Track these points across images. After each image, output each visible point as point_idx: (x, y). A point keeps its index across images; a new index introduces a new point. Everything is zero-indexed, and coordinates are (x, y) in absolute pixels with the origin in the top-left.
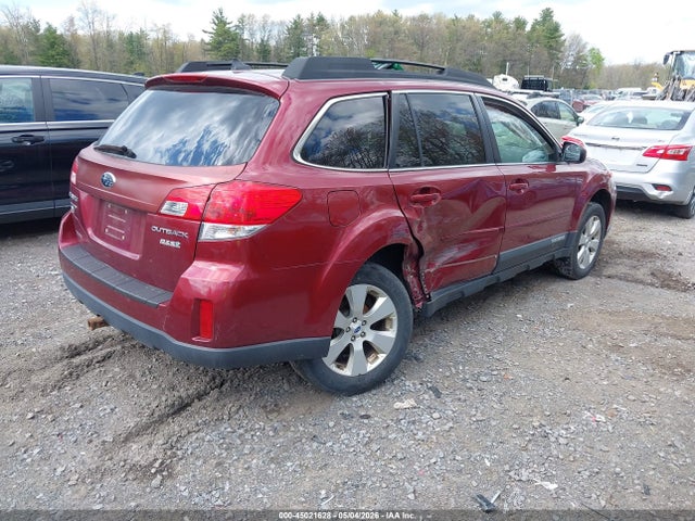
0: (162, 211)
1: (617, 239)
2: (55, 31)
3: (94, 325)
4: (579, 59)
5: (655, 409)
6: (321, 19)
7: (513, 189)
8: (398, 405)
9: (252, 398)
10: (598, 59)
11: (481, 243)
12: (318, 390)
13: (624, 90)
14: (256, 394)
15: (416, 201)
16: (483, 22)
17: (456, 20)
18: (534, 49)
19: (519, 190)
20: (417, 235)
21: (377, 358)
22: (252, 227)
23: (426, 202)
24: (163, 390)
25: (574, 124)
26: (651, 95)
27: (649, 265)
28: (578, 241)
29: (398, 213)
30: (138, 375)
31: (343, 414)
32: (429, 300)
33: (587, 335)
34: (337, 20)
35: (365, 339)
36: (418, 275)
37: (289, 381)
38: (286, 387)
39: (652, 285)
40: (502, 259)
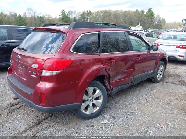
0: (32, 67)
1: (169, 71)
2: (21, 16)
3: (14, 99)
4: (159, 21)
5: (179, 123)
6: (90, 12)
7: (137, 58)
8: (103, 122)
9: (60, 120)
10: (164, 21)
11: (128, 74)
12: (79, 118)
13: (172, 29)
14: (61, 119)
15: (108, 63)
16: (133, 12)
17: (126, 11)
18: (147, 19)
19: (139, 59)
20: (108, 72)
21: (97, 108)
22: (57, 71)
23: (111, 63)
24: (35, 117)
25: (157, 39)
26: (179, 31)
27: (178, 79)
28: (157, 72)
29: (102, 66)
30: (28, 112)
31: (86, 125)
32: (113, 90)
33: (159, 100)
34: (94, 12)
35: (93, 103)
36: (109, 83)
37: (71, 115)
38: (70, 116)
39: (179, 85)
40: (134, 78)
